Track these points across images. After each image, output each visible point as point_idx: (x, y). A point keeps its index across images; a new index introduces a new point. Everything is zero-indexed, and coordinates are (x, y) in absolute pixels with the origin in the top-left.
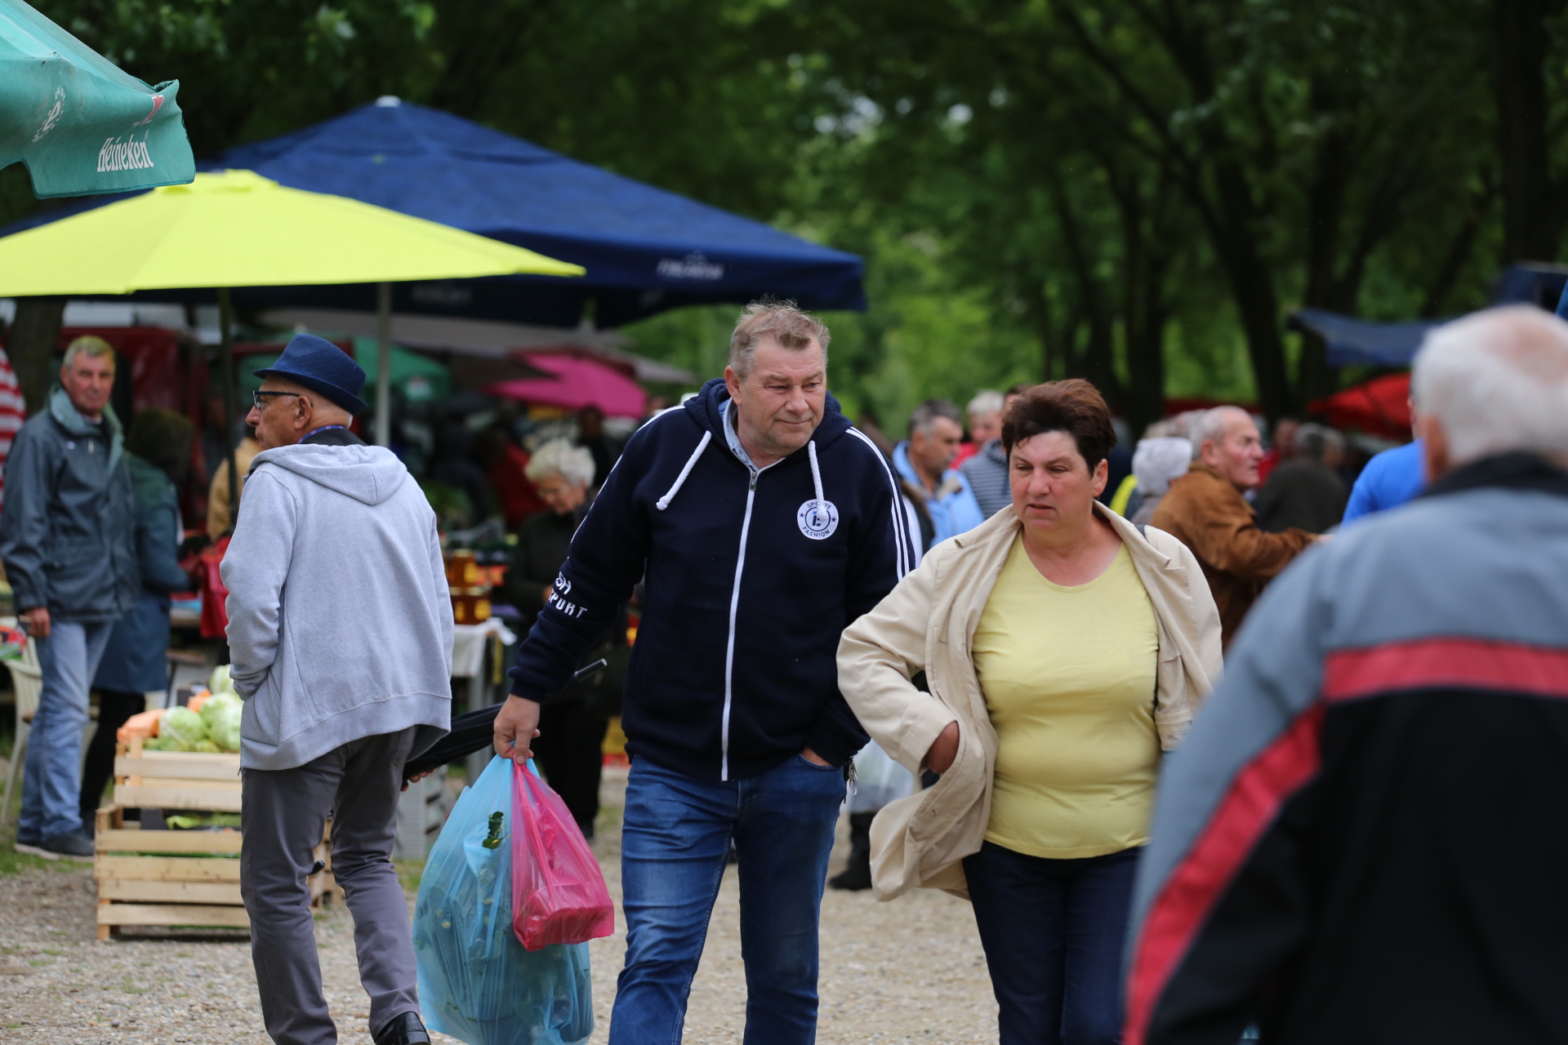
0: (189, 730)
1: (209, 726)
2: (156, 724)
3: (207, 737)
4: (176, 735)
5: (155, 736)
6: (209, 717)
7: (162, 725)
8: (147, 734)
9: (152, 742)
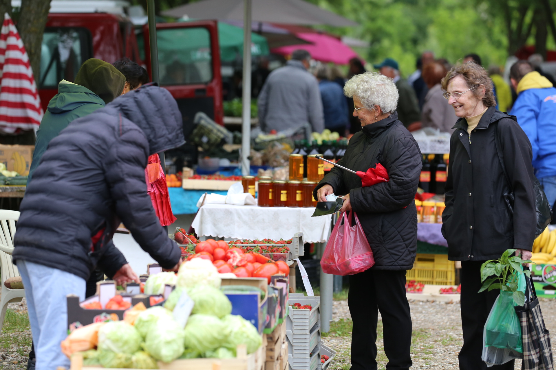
0: (126, 343)
1: (144, 339)
2: (96, 335)
3: (142, 349)
4: (113, 347)
5: (95, 348)
6: (144, 330)
7: (101, 338)
8: (87, 345)
9: (92, 354)
